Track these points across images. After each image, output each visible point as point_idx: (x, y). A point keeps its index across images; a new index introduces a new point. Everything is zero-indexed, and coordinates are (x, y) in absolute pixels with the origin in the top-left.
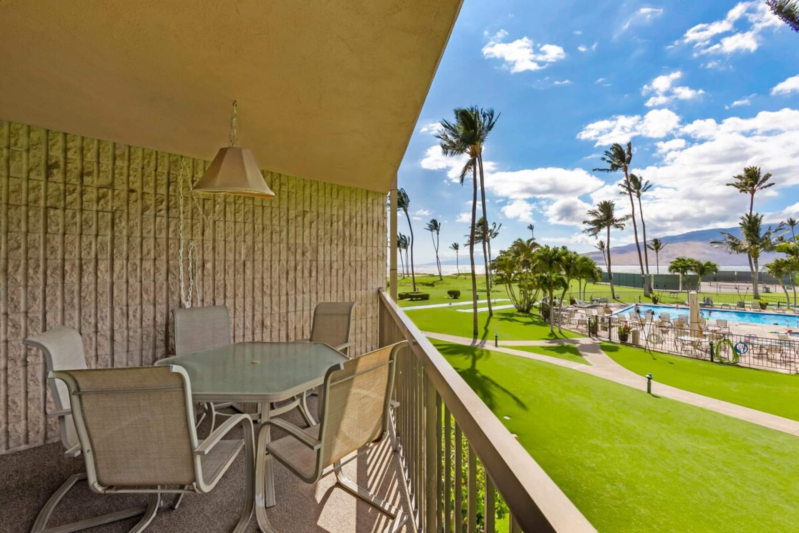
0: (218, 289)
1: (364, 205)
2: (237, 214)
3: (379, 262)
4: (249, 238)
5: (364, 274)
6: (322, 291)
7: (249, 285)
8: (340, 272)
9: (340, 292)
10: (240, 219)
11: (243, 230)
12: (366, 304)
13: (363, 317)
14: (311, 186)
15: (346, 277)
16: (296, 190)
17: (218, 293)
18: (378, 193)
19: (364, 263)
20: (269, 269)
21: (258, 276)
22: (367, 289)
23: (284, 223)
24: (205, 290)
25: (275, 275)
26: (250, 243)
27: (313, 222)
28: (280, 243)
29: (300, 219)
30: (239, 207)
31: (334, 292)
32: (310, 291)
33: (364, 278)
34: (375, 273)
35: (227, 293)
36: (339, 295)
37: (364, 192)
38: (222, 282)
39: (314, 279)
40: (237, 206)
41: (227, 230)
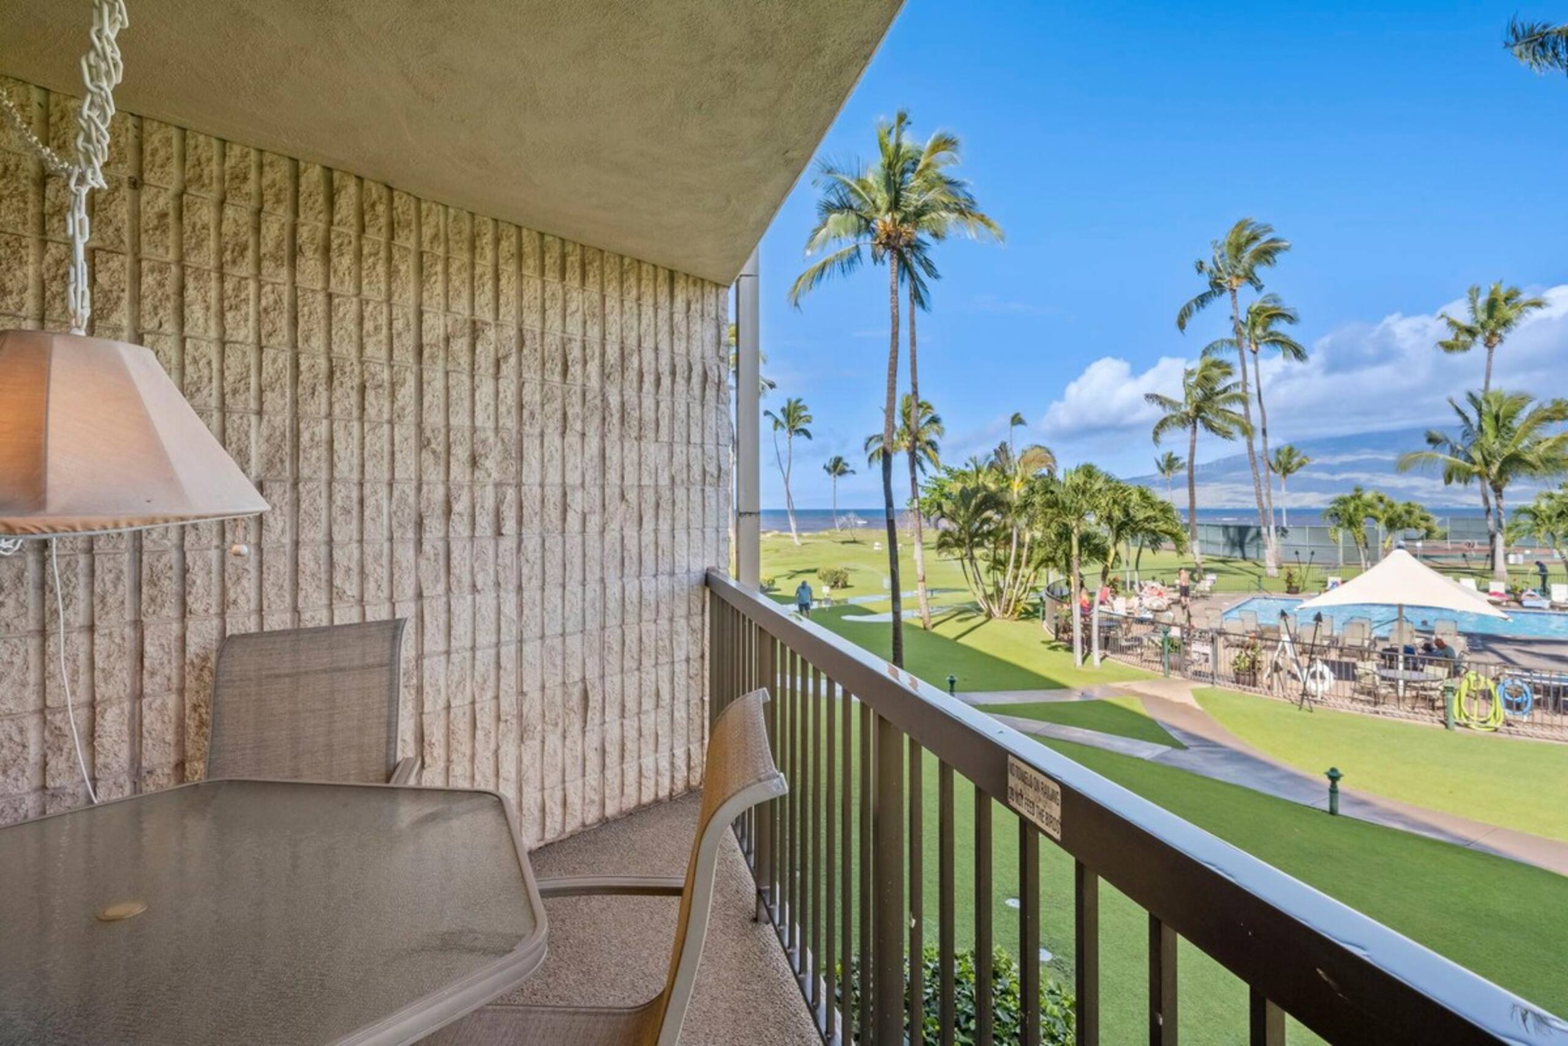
0: (154, 584)
1: (663, 314)
2: (229, 315)
3: (708, 489)
4: (278, 403)
5: (665, 527)
6: (536, 583)
7: (280, 565)
8: (594, 522)
9: (593, 586)
10: (245, 333)
11: (253, 372)
12: (671, 620)
13: (664, 659)
14: (497, 241)
15: (612, 535)
16: (447, 252)
17: (153, 600)
18: (702, 280)
19: (666, 494)
20: (355, 512)
21: (313, 535)
22: (672, 574)
23: (405, 355)
24: (98, 590)
25: (377, 532)
26: (282, 420)
27: (506, 357)
28: (391, 422)
29: (461, 345)
30: (238, 289)
31: (573, 586)
32: (498, 584)
33: (664, 539)
34: (696, 523)
35: (190, 600)
36: (589, 595)
37: (662, 275)
38: (174, 556)
39: (508, 543)
40: (229, 286)
41: (190, 369)
